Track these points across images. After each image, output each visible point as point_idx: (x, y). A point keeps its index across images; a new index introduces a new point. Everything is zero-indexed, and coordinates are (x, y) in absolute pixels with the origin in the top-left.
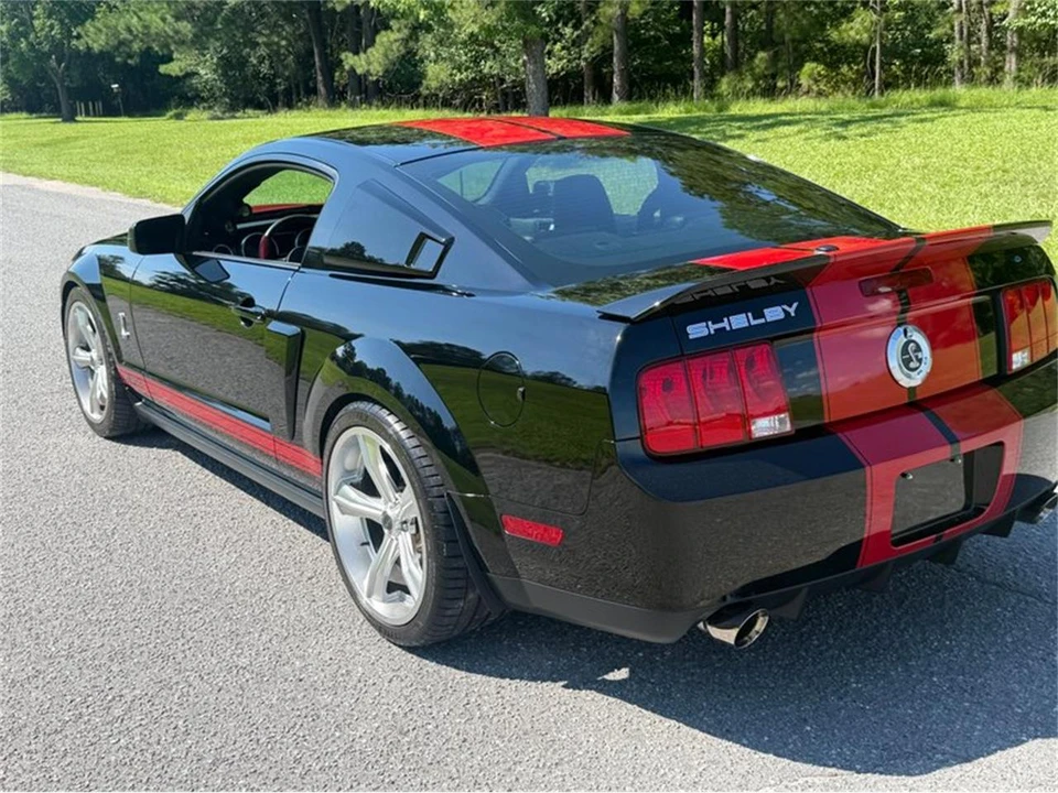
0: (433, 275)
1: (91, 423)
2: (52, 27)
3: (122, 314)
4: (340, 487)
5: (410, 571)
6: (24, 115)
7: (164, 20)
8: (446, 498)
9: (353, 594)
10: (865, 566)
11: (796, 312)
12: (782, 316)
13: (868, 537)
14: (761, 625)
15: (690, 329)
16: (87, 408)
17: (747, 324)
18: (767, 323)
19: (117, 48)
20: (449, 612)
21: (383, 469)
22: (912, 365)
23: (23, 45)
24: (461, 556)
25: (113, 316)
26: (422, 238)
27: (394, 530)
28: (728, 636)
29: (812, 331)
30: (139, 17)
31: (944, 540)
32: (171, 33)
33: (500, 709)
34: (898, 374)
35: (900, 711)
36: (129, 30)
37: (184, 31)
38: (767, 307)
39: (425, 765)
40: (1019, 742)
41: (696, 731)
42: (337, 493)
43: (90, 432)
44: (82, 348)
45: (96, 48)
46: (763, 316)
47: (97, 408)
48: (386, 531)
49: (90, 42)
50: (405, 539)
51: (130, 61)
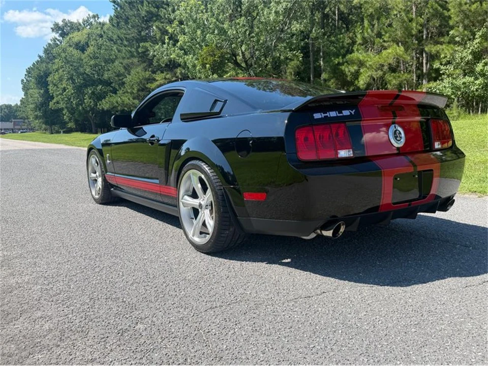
0: (219, 113)
1: (95, 199)
2: (91, 102)
3: (108, 155)
4: (183, 197)
5: (208, 222)
6: (80, 133)
7: (129, 99)
8: (223, 191)
9: (187, 237)
10: (381, 212)
11: (354, 113)
12: (349, 114)
13: (382, 205)
14: (342, 229)
15: (314, 115)
16: (94, 193)
17: (336, 115)
18: (343, 116)
19: (112, 109)
20: (223, 235)
21: (199, 185)
22: (398, 139)
23: (80, 108)
24: (228, 212)
25: (104, 156)
26: (216, 101)
27: (203, 209)
28: (328, 233)
29: (361, 121)
30: (121, 98)
31: (412, 206)
32: (131, 104)
33: (242, 269)
34: (393, 141)
35: (397, 270)
36: (117, 103)
37: (136, 103)
38: (344, 110)
39: (213, 283)
40: (444, 278)
41: (317, 275)
42: (182, 199)
43: (95, 203)
44: (93, 173)
45: (105, 109)
46: (342, 113)
47: (97, 194)
48: (200, 210)
49: (103, 107)
50: (207, 212)
51: (117, 113)
